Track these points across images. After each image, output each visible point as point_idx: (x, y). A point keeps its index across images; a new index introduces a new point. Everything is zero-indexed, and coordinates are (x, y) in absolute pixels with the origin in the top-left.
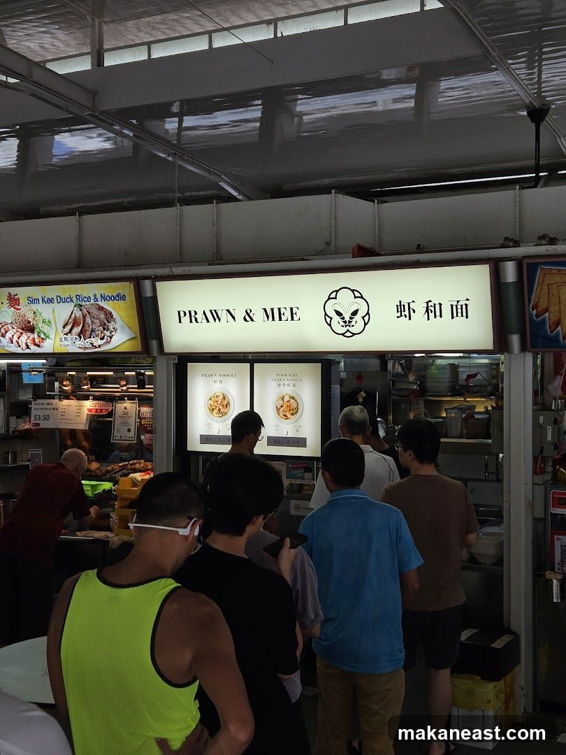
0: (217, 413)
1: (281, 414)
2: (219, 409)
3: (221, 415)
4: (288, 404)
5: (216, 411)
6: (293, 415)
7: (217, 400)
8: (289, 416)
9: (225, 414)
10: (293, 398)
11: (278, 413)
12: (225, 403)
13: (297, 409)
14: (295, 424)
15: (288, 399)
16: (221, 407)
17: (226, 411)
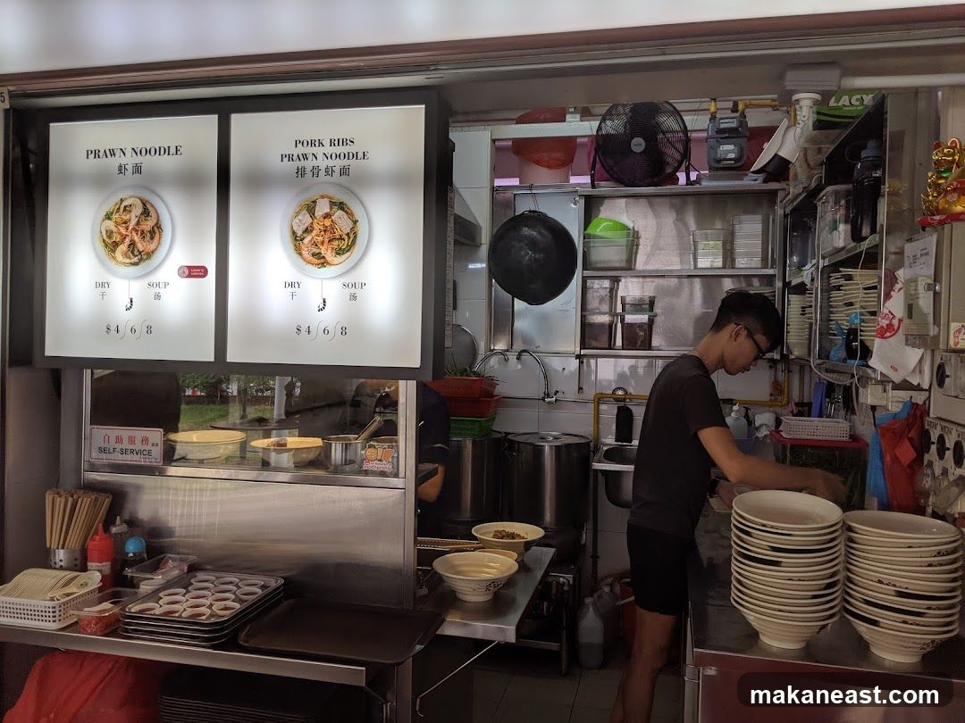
0: (125, 255)
1: (305, 253)
2: (132, 244)
3: (136, 260)
4: (327, 222)
5: (123, 248)
6: (339, 252)
7: (126, 217)
8: (329, 256)
9: (150, 255)
10: (342, 206)
11: (298, 251)
12: (148, 225)
13: (352, 237)
14: (347, 280)
15: (327, 210)
16: (136, 238)
17: (152, 247)
